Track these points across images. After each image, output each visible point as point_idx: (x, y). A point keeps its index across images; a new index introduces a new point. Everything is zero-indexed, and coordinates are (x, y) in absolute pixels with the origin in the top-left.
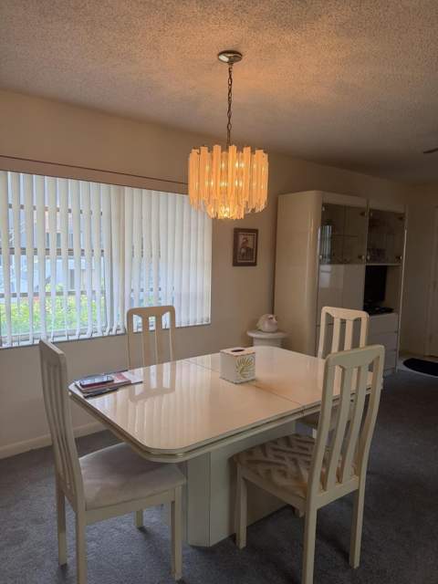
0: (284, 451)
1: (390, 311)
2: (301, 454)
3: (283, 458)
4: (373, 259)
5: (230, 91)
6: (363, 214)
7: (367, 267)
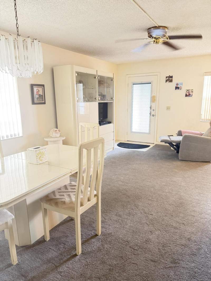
0: (64, 192)
1: (110, 123)
2: (72, 192)
3: (63, 195)
4: (101, 99)
5: (15, 4)
6: (95, 78)
7: (99, 103)
